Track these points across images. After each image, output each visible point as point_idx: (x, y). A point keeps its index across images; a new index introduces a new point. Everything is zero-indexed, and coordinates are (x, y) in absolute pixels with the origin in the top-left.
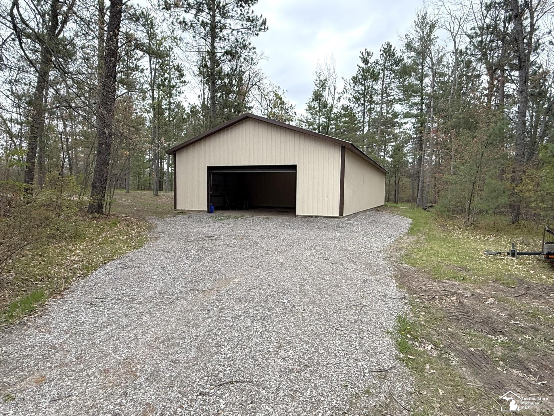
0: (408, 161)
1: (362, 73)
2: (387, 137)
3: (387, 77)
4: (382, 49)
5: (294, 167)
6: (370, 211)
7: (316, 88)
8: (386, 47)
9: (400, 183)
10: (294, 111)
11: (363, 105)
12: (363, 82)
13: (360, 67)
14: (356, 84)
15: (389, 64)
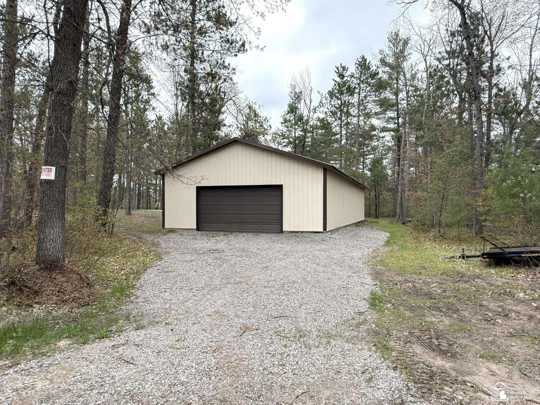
0: (388, 175)
1: (338, 87)
2: (365, 150)
3: (363, 90)
4: (357, 62)
5: (280, 187)
6: (350, 226)
7: (292, 100)
8: (361, 60)
9: (381, 197)
10: (269, 124)
11: (340, 119)
12: (340, 97)
13: (335, 81)
14: (332, 98)
15: (365, 78)
